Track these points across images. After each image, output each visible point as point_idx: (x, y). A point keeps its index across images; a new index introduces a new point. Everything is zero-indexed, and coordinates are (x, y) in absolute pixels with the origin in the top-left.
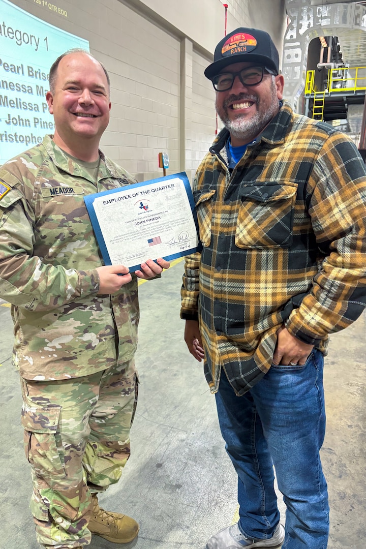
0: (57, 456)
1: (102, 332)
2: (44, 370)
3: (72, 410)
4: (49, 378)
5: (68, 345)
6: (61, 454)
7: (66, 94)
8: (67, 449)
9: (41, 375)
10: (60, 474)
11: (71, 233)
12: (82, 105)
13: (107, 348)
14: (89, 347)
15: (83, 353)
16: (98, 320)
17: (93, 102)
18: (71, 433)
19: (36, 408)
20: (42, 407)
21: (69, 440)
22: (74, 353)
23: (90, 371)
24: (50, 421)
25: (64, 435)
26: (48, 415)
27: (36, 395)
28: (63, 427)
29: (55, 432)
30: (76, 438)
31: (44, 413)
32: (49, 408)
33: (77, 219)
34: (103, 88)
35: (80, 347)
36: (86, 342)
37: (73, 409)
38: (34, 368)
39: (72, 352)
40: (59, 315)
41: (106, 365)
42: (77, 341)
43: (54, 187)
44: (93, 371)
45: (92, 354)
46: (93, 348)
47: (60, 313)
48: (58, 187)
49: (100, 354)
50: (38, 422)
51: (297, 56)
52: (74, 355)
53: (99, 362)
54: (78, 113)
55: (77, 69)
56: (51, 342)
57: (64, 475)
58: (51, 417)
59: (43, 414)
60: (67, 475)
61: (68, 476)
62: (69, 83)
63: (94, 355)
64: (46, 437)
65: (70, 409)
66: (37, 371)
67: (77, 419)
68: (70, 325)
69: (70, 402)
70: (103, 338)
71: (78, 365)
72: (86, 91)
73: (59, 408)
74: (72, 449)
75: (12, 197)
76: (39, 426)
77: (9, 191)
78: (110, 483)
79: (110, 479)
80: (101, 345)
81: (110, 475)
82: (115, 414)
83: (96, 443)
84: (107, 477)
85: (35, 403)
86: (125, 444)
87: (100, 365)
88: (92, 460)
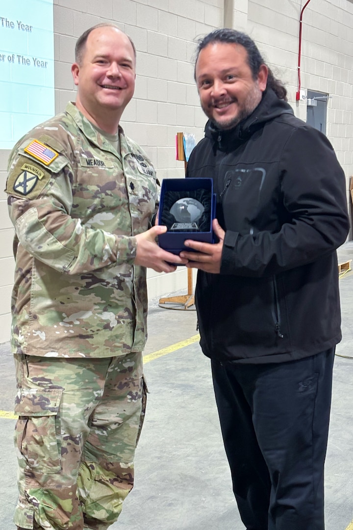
0: (54, 444)
1: (120, 313)
2: (58, 346)
3: (74, 395)
4: (63, 355)
5: (86, 321)
6: (59, 444)
7: (94, 68)
8: (65, 439)
9: (54, 352)
10: (55, 466)
11: (101, 205)
12: (110, 77)
13: (124, 332)
14: (107, 327)
15: (100, 332)
16: (118, 300)
17: (120, 75)
18: (72, 420)
19: (37, 390)
20: (43, 389)
21: (68, 429)
22: (91, 330)
23: (106, 354)
24: (51, 402)
25: (65, 422)
26: (50, 396)
27: (37, 375)
28: (64, 411)
29: (55, 414)
30: (75, 427)
31: (45, 394)
32: (51, 390)
33: (109, 192)
34: (130, 61)
35: (98, 325)
36: (105, 321)
37: (75, 393)
38: (46, 343)
39: (89, 330)
40: (80, 289)
41: (122, 351)
42: (95, 318)
43: (89, 159)
44: (109, 354)
45: (109, 335)
46: (111, 329)
47: (82, 287)
48: (93, 159)
49: (117, 337)
50: (37, 404)
52: (91, 333)
53: (115, 346)
54: (104, 85)
55: (107, 44)
56: (68, 317)
57: (58, 467)
58: (53, 398)
59: (44, 396)
60: (62, 469)
61: (64, 470)
62: (98, 56)
63: (111, 336)
64: (45, 420)
65: (72, 393)
66: (50, 348)
67: (78, 405)
68: (91, 300)
69: (73, 385)
70: (121, 320)
71: (93, 345)
72: (114, 64)
73: (61, 390)
74: (69, 441)
76: (38, 408)
77: (57, 156)
78: (108, 515)
79: (107, 511)
80: (119, 327)
81: (106, 506)
82: (119, 424)
83: (94, 464)
84: (104, 508)
85: (36, 385)
86: (129, 467)
87: (116, 349)
88: (88, 483)
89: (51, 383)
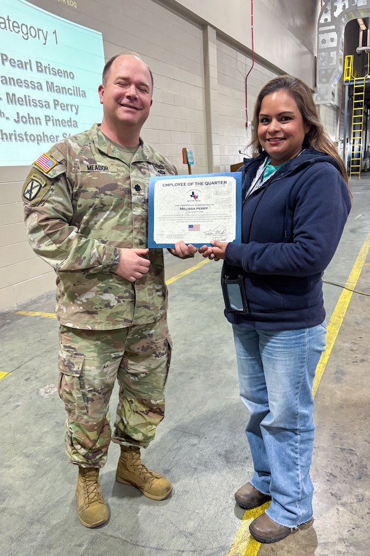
0: (80, 395)
1: (120, 294)
2: (73, 318)
4: (76, 326)
5: (91, 300)
6: (84, 395)
8: (90, 391)
9: (71, 323)
10: (82, 410)
11: (102, 204)
12: (129, 97)
13: (125, 309)
14: (108, 305)
15: (103, 310)
16: (118, 283)
17: (138, 97)
18: (92, 378)
19: (66, 355)
20: (71, 354)
21: (91, 385)
22: (95, 308)
23: (108, 327)
24: (76, 366)
25: (88, 380)
26: (75, 361)
27: (67, 343)
28: (86, 372)
29: (78, 376)
30: (96, 383)
31: (71, 359)
32: (76, 356)
33: (108, 192)
34: (147, 86)
35: (100, 304)
36: (106, 301)
37: (95, 359)
38: (66, 315)
39: (93, 308)
41: (123, 325)
42: (98, 298)
43: (91, 165)
44: (111, 328)
45: (110, 313)
46: (111, 307)
48: (95, 165)
49: (118, 313)
50: (67, 366)
51: (332, 40)
52: (96, 310)
53: (117, 321)
55: (127, 68)
56: (80, 296)
57: (85, 411)
58: (76, 363)
62: (119, 78)
63: (112, 313)
64: (72, 379)
65: (93, 359)
66: (68, 319)
67: (98, 368)
68: (95, 283)
69: (92, 353)
70: (121, 300)
71: (98, 320)
73: (83, 357)
74: (94, 393)
75: (58, 170)
76: (67, 369)
77: (56, 165)
78: (143, 438)
79: (143, 434)
80: (119, 306)
81: (143, 430)
82: (146, 374)
83: (133, 400)
84: (141, 432)
85: (65, 351)
86: (158, 404)
87: (117, 323)
88: (128, 413)
89: (76, 351)
